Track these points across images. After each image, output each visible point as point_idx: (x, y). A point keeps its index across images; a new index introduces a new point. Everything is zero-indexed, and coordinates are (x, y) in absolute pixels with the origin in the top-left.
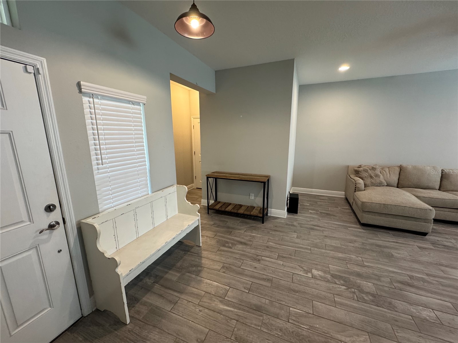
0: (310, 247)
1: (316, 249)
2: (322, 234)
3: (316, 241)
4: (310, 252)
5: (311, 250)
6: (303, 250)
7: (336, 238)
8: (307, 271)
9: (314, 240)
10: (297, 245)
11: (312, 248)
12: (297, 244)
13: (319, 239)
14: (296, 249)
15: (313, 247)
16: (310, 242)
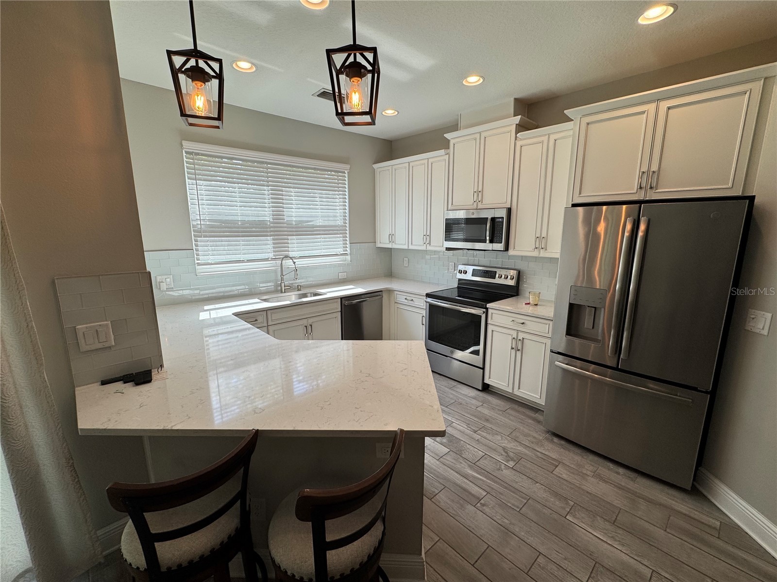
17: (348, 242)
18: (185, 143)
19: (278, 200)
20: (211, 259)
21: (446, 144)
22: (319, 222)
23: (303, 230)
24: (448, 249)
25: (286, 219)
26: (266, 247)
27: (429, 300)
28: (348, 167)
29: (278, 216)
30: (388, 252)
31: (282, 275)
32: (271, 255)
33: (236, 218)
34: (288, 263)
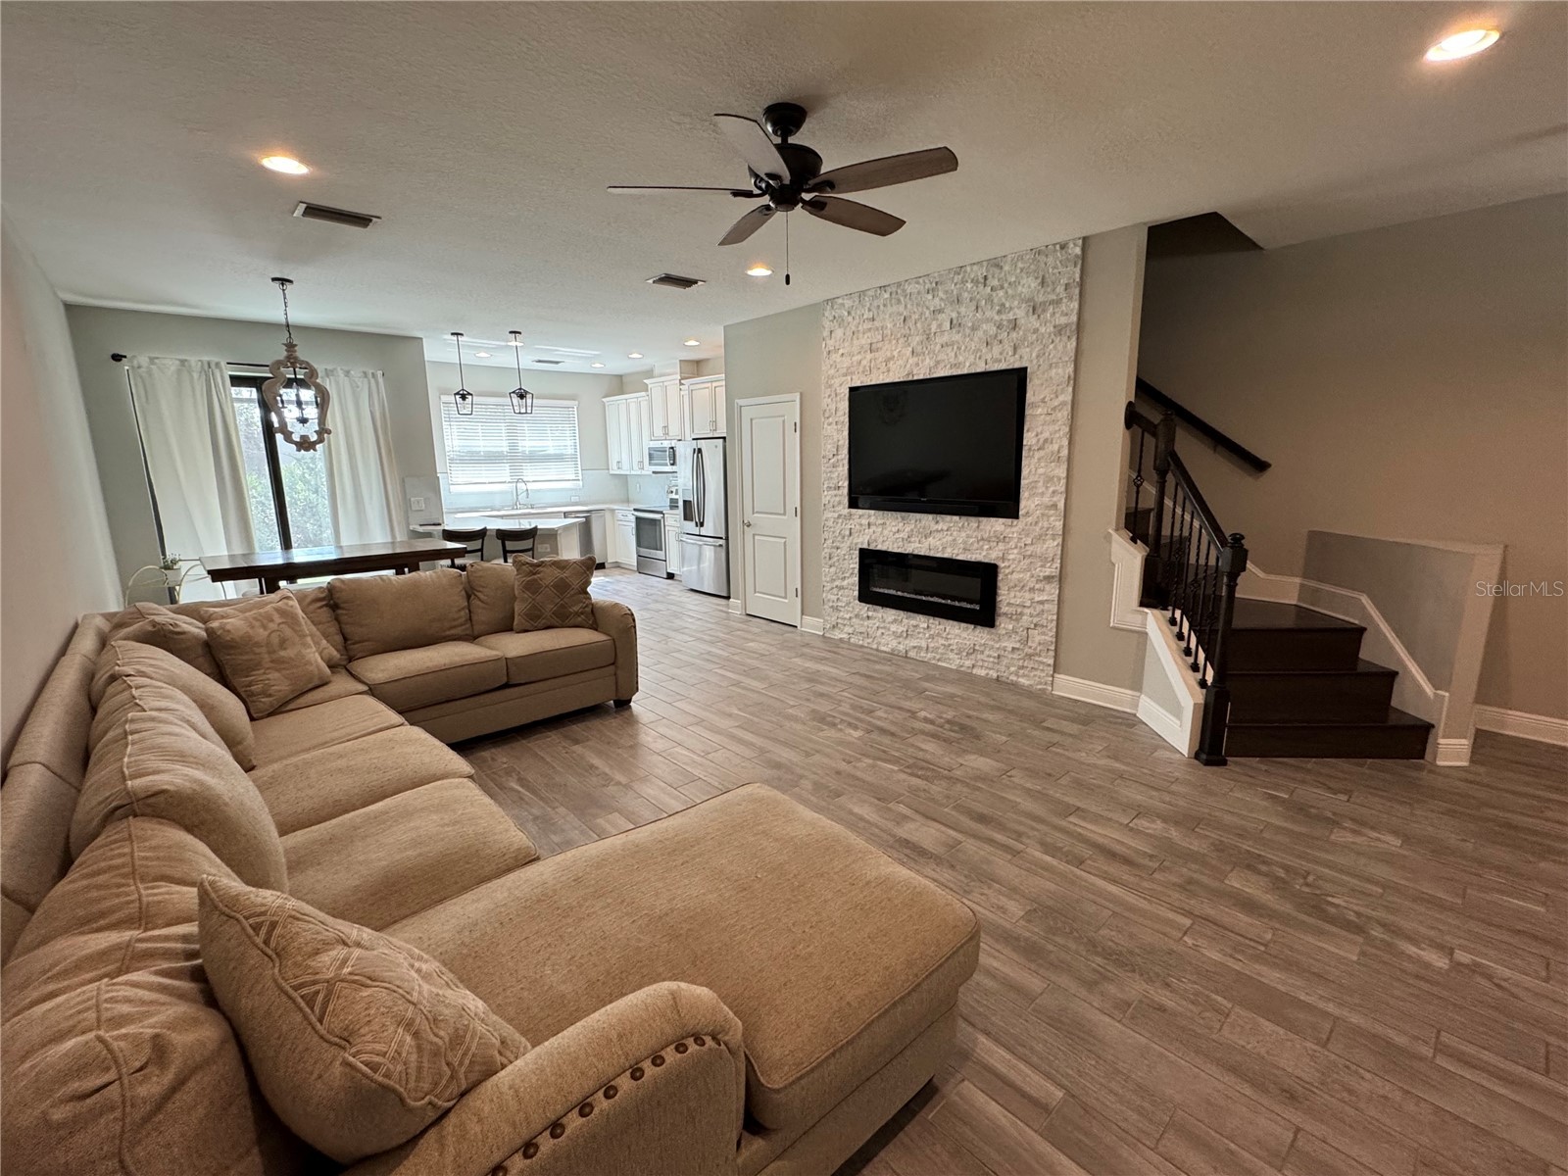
0: (1441, 1061)
1: (1401, 1040)
2: (1310, 1125)
3: (1385, 1089)
4: (1445, 1037)
5: (1440, 1048)
6: (1486, 1056)
7: (1219, 1062)
8: (1474, 971)
9: (1397, 1096)
10: (1540, 1108)
11: (1427, 1051)
12: (1533, 1111)
13: (1351, 1092)
14: (1538, 1078)
15: (1422, 1059)
16: (1434, 1098)
17: (580, 469)
18: (442, 397)
19: (513, 435)
20: (460, 480)
21: (645, 388)
22: (551, 451)
23: (534, 458)
24: (654, 472)
25: (521, 449)
26: (504, 472)
27: (637, 513)
28: (577, 402)
29: (513, 447)
30: (623, 479)
31: (517, 495)
32: (508, 479)
33: (478, 449)
34: (521, 486)
